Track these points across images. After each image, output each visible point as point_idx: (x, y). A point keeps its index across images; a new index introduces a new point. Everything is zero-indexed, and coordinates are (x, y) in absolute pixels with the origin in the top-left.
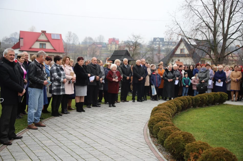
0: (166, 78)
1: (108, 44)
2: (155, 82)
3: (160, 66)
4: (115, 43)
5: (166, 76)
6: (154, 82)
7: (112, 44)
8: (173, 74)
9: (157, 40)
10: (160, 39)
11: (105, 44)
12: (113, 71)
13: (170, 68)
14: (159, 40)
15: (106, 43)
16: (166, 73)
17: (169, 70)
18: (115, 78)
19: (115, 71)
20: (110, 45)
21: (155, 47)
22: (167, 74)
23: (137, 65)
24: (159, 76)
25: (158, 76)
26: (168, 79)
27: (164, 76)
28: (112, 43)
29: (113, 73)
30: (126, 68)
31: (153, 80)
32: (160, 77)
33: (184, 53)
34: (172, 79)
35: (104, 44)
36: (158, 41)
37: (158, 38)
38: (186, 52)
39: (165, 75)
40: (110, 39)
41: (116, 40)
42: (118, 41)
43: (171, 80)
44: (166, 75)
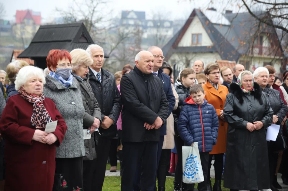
0: (237, 118)
1: (16, 24)
2: (197, 134)
3: (211, 75)
4: (31, 22)
5: (236, 111)
6: (193, 134)
7: (24, 23)
8: (261, 103)
9: (129, 16)
10: (137, 13)
11: (9, 23)
12: (30, 97)
13: (247, 81)
14: (135, 17)
15: (11, 23)
16: (236, 101)
17: (244, 90)
18: (43, 129)
19: (40, 96)
20: (19, 26)
21: (126, 31)
22: (241, 102)
23: (137, 71)
24: (212, 109)
25: (208, 109)
26: (245, 122)
27: (231, 112)
28: (26, 21)
29: (31, 104)
30: (97, 82)
31: (188, 125)
32: (213, 113)
33: (201, 44)
34: (260, 120)
35: (5, 24)
36: (132, 19)
37: (133, 11)
38: (206, 41)
39: (231, 109)
40: (19, 14)
41: (33, 14)
42: (39, 17)
43: (259, 124)
44: (235, 107)
